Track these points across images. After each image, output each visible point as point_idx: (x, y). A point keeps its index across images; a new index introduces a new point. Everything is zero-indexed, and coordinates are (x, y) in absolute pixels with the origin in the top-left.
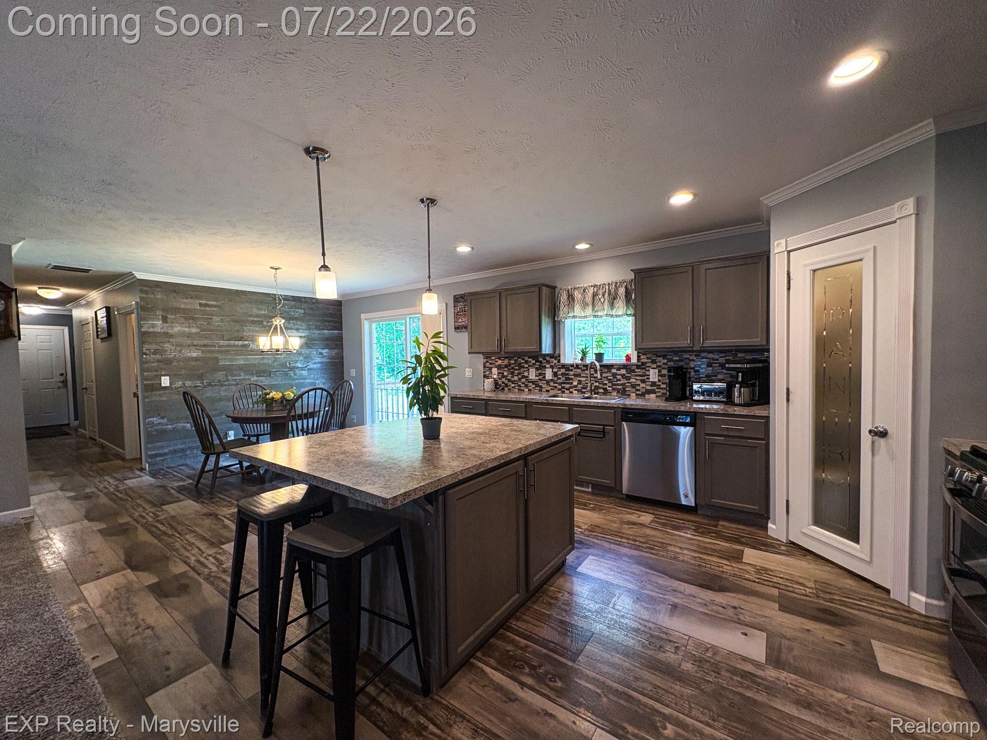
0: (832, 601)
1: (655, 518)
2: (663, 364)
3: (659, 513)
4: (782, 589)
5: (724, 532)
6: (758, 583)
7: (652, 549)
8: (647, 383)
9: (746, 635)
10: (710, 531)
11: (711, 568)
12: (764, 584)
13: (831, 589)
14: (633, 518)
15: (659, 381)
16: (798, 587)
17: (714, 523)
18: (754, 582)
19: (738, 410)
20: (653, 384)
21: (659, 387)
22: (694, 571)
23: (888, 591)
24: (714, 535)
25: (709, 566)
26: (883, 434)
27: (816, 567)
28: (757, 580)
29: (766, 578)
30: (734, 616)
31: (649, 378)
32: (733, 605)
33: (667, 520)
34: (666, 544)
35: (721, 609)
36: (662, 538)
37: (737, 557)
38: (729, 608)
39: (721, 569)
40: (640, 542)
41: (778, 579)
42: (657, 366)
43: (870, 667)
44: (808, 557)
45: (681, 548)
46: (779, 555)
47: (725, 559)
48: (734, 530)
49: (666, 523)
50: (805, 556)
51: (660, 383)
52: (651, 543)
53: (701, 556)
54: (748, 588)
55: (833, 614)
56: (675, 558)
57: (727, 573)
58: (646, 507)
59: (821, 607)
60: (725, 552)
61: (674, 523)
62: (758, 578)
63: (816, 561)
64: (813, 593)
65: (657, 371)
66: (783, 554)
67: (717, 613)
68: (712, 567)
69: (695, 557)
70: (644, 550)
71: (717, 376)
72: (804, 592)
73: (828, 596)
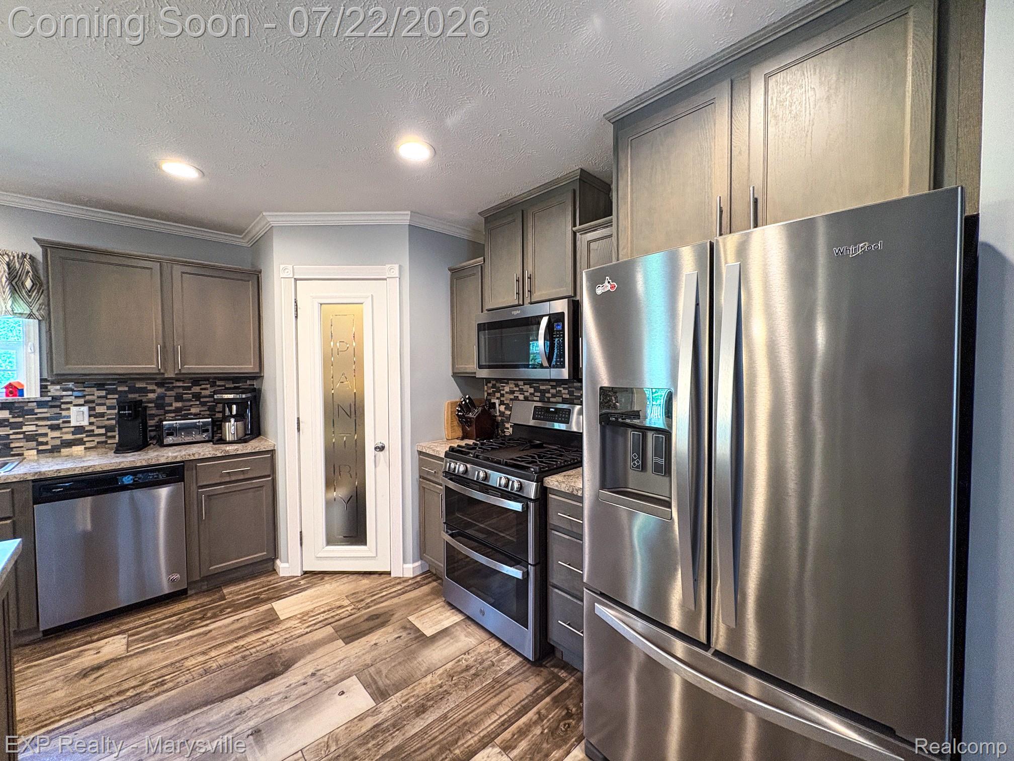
0: (368, 606)
1: (129, 636)
2: (99, 397)
3: (131, 625)
4: (332, 623)
5: (238, 600)
6: (310, 632)
7: (163, 683)
8: (64, 430)
9: (343, 693)
10: (222, 607)
11: (258, 651)
12: (317, 629)
13: (361, 596)
14: (88, 659)
15: (91, 424)
16: (341, 611)
17: (217, 596)
18: (307, 633)
19: (231, 449)
20: (79, 429)
21: (91, 433)
22: (242, 669)
23: (389, 573)
24: (229, 610)
25: (254, 650)
26: (381, 448)
27: (338, 584)
28: (308, 630)
29: (313, 622)
30: (319, 684)
31: (69, 422)
32: (310, 673)
33: (152, 628)
34: (179, 661)
35: (304, 687)
36: (166, 658)
37: (272, 620)
38: (309, 679)
39: (268, 644)
40: (134, 687)
41: (322, 615)
42: (86, 402)
43: (423, 640)
44: (326, 578)
45: (204, 653)
46: (305, 591)
47: (263, 629)
48: (247, 590)
49: (156, 633)
50: (322, 579)
51: (94, 428)
52: (155, 675)
53: (235, 645)
54: (308, 644)
55: (377, 616)
56: (206, 672)
57: (277, 644)
58: (98, 629)
59: (366, 617)
60: (259, 621)
61: (166, 626)
62: (308, 627)
63: (333, 579)
64: (354, 609)
65: (85, 409)
66: (308, 588)
67: (304, 695)
68: (258, 648)
69: (230, 652)
70: (151, 694)
71: (190, 410)
72: (347, 612)
73: (363, 604)
